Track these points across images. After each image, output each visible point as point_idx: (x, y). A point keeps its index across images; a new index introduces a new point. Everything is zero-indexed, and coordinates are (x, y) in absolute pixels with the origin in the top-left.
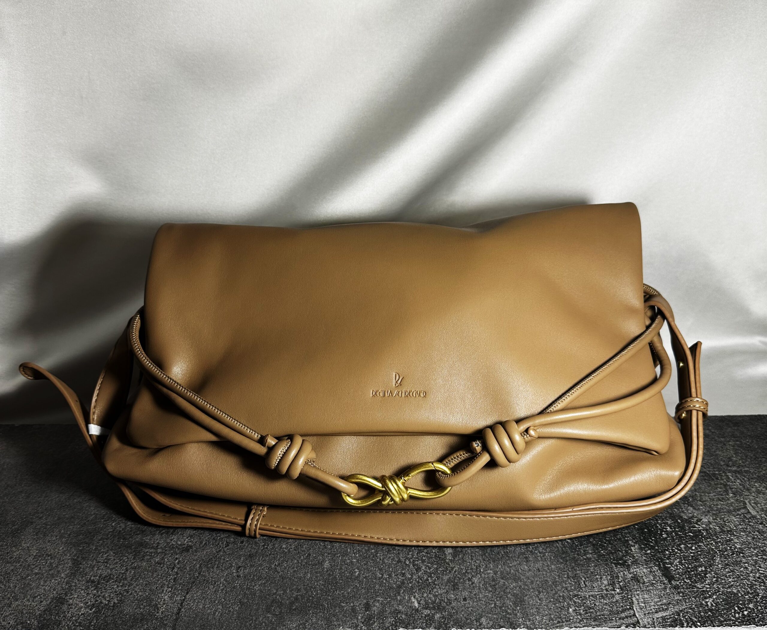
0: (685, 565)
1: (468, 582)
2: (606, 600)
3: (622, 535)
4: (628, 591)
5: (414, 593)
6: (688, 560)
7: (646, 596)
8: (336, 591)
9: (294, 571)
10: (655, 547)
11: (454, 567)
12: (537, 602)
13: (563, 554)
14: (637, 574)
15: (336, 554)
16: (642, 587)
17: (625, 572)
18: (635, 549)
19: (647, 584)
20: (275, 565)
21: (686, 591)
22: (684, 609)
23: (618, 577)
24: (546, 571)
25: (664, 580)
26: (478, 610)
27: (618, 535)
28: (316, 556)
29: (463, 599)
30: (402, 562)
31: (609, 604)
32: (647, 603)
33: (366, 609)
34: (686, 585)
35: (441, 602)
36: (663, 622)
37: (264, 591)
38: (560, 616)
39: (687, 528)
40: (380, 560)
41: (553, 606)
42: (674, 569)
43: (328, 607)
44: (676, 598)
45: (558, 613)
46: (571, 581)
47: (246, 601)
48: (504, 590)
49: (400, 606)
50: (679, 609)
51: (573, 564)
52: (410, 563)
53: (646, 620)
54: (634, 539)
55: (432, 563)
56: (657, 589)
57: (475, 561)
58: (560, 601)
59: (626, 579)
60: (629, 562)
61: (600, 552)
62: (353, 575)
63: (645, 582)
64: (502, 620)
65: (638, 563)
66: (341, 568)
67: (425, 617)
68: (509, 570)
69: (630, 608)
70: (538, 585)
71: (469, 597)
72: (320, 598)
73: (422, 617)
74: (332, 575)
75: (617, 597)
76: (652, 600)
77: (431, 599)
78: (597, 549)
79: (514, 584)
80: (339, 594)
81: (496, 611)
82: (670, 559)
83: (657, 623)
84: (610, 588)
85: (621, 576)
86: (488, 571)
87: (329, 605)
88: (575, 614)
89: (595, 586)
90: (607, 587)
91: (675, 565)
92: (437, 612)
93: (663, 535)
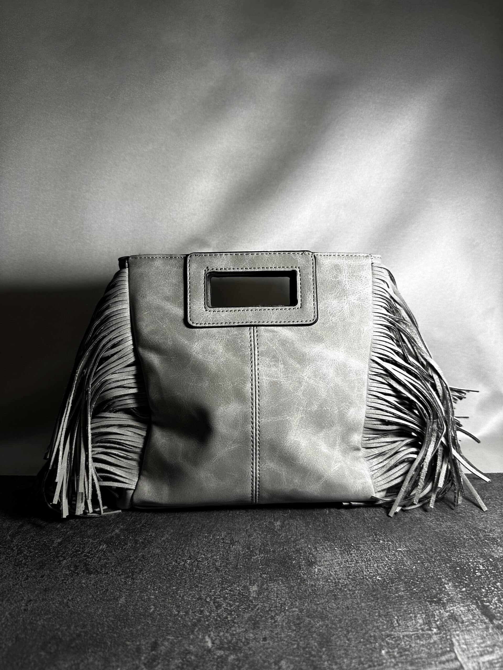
1: (270, 621)
2: (422, 641)
3: (434, 573)
4: (446, 630)
7: (467, 637)
8: (125, 628)
9: (86, 606)
10: (470, 585)
11: (258, 604)
12: (345, 643)
13: (374, 591)
14: (453, 612)
15: (135, 590)
16: (461, 627)
17: (441, 610)
18: (449, 587)
19: (466, 624)
20: (69, 599)
23: (433, 616)
24: (356, 609)
25: (484, 620)
26: (278, 651)
27: (430, 573)
28: (113, 592)
29: (263, 639)
30: (203, 599)
31: (426, 645)
32: (469, 645)
33: (153, 649)
35: (237, 643)
36: (490, 668)
37: (47, 626)
38: (370, 659)
40: (180, 596)
41: (363, 647)
42: (493, 607)
43: (111, 645)
45: (368, 655)
46: (383, 619)
47: (23, 636)
48: (310, 629)
49: (191, 646)
51: (385, 602)
52: (211, 600)
53: (470, 664)
54: (447, 577)
55: (234, 601)
56: (478, 629)
57: (281, 599)
58: (371, 642)
59: (443, 618)
60: (445, 600)
61: (412, 590)
62: (147, 612)
63: (463, 621)
64: (304, 663)
65: (454, 601)
66: (136, 605)
67: (217, 659)
68: (315, 608)
69: (451, 651)
70: (347, 623)
71: (270, 637)
72: (105, 636)
73: (213, 658)
74: (125, 611)
75: (435, 638)
76: (474, 642)
77: (226, 639)
78: (410, 587)
79: (320, 623)
80: (127, 631)
81: (298, 653)
84: (426, 628)
85: (437, 615)
86: (293, 609)
87: (113, 643)
88: (388, 657)
89: (409, 625)
90: (423, 626)
91: (493, 604)
92: (231, 654)
93: (477, 574)
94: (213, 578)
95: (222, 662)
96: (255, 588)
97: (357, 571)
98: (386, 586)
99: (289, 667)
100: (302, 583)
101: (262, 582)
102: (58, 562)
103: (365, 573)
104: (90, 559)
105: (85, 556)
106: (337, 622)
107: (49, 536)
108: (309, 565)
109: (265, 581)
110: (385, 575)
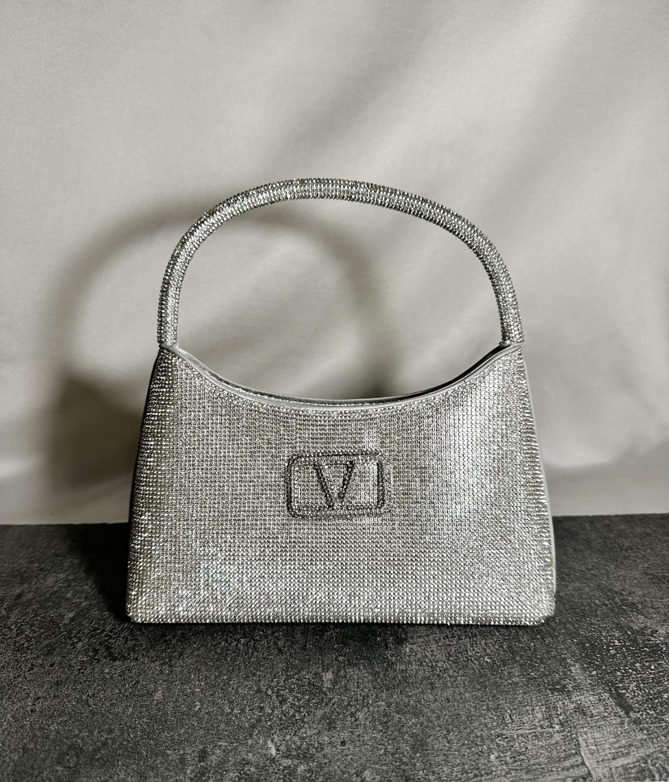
0: (644, 691)
1: (350, 719)
2: (541, 741)
3: (557, 652)
4: (571, 727)
5: (273, 734)
6: (647, 683)
8: (164, 732)
10: (601, 667)
11: (333, 698)
12: (445, 746)
13: (481, 677)
14: (581, 704)
15: (174, 681)
16: (590, 722)
17: (565, 701)
19: (597, 718)
20: (88, 695)
21: (651, 727)
22: (653, 753)
23: (555, 708)
24: (458, 701)
25: (618, 712)
26: (361, 758)
27: (552, 652)
28: (146, 685)
29: (341, 743)
30: (263, 691)
31: (546, 747)
32: (599, 745)
33: (201, 759)
34: (651, 718)
35: (309, 748)
36: (625, 774)
37: (62, 733)
38: (477, 767)
39: (641, 641)
40: (233, 689)
41: (468, 750)
42: (630, 696)
43: (146, 756)
44: (639, 738)
45: (474, 761)
46: (492, 714)
47: (32, 746)
48: (400, 729)
49: (250, 754)
50: (645, 753)
51: (495, 691)
52: (273, 693)
53: (600, 770)
54: (573, 656)
55: (303, 693)
56: (611, 725)
57: (362, 690)
58: (477, 744)
59: (567, 711)
60: (570, 688)
61: (529, 674)
62: (192, 710)
63: (592, 714)
64: (394, 774)
65: (582, 689)
66: (177, 701)
67: (283, 771)
68: (407, 701)
69: (576, 753)
71: (350, 740)
72: (138, 742)
73: (279, 770)
74: (163, 710)
75: (557, 737)
76: (606, 741)
77: (295, 744)
78: (526, 671)
79: (414, 721)
80: (166, 737)
81: (386, 760)
82: (624, 682)
83: (617, 775)
84: (546, 725)
85: (560, 708)
86: (379, 703)
87: (149, 753)
88: (499, 763)
89: (525, 722)
90: (542, 722)
91: (631, 691)
92: (301, 763)
93: (611, 651)
94: (275, 663)
95: (290, 775)
96: (329, 676)
97: (459, 651)
98: (497, 669)
99: (374, 779)
100: (389, 667)
101: (338, 667)
102: (72, 644)
103: (470, 653)
104: (114, 639)
105: (106, 636)
106: (434, 718)
107: (57, 609)
108: (398, 644)
109: (342, 665)
110: (495, 655)
